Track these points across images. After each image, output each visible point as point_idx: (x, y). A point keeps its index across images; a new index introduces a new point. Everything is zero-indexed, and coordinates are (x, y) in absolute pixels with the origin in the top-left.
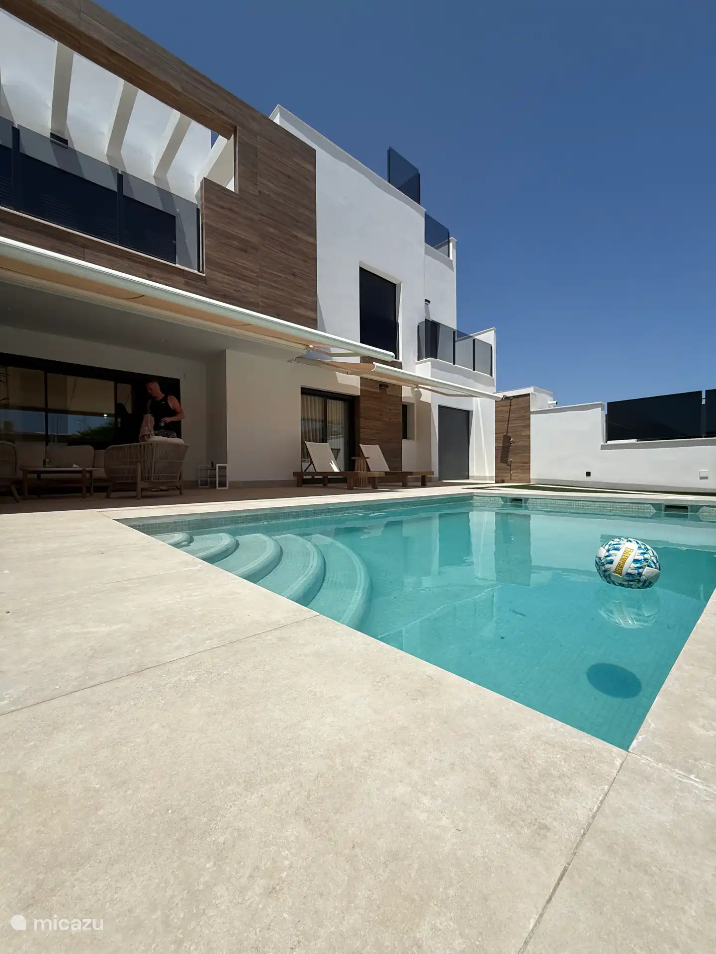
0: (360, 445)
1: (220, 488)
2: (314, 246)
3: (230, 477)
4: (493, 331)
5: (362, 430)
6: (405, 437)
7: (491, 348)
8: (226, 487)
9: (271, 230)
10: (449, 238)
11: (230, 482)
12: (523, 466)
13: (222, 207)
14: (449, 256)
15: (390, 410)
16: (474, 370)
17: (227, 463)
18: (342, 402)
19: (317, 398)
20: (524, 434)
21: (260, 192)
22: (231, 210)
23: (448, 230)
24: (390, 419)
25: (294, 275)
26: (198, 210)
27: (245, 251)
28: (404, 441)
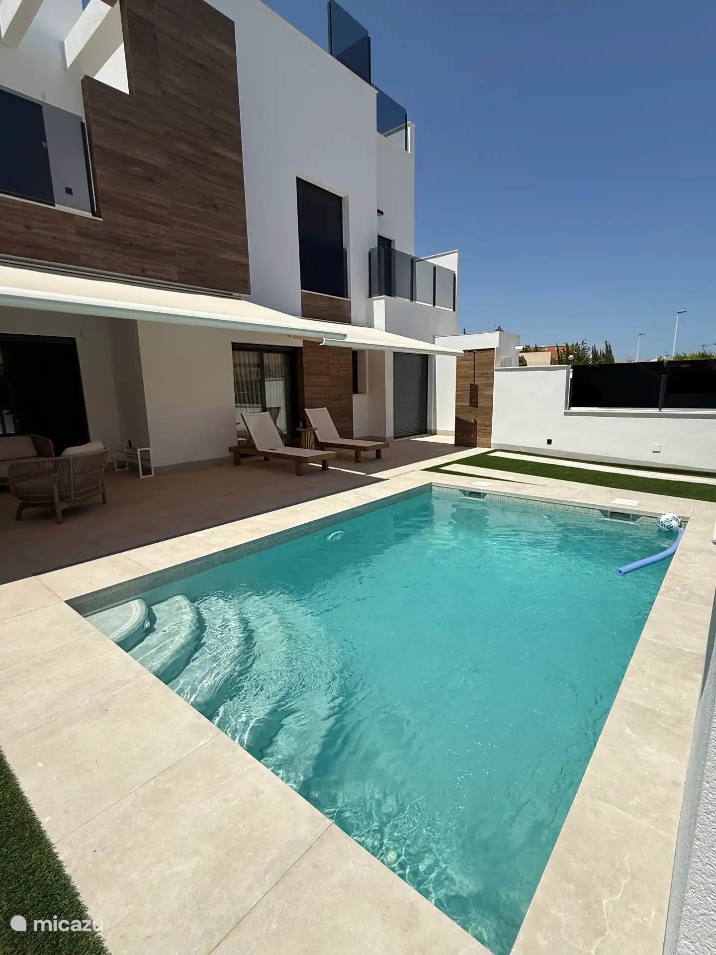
0: (305, 409)
1: (144, 477)
2: (240, 166)
3: (155, 462)
4: (457, 253)
5: (306, 389)
6: (356, 391)
7: (455, 275)
8: (151, 474)
9: (183, 147)
10: (406, 122)
11: (154, 468)
12: (485, 429)
13: (115, 119)
14: (406, 149)
15: (338, 361)
16: (434, 304)
17: (149, 447)
18: (282, 354)
19: (251, 353)
20: (487, 393)
21: (164, 92)
22: (125, 122)
23: (404, 110)
24: (338, 371)
25: (216, 207)
26: (82, 124)
27: (151, 180)
28: (355, 397)
